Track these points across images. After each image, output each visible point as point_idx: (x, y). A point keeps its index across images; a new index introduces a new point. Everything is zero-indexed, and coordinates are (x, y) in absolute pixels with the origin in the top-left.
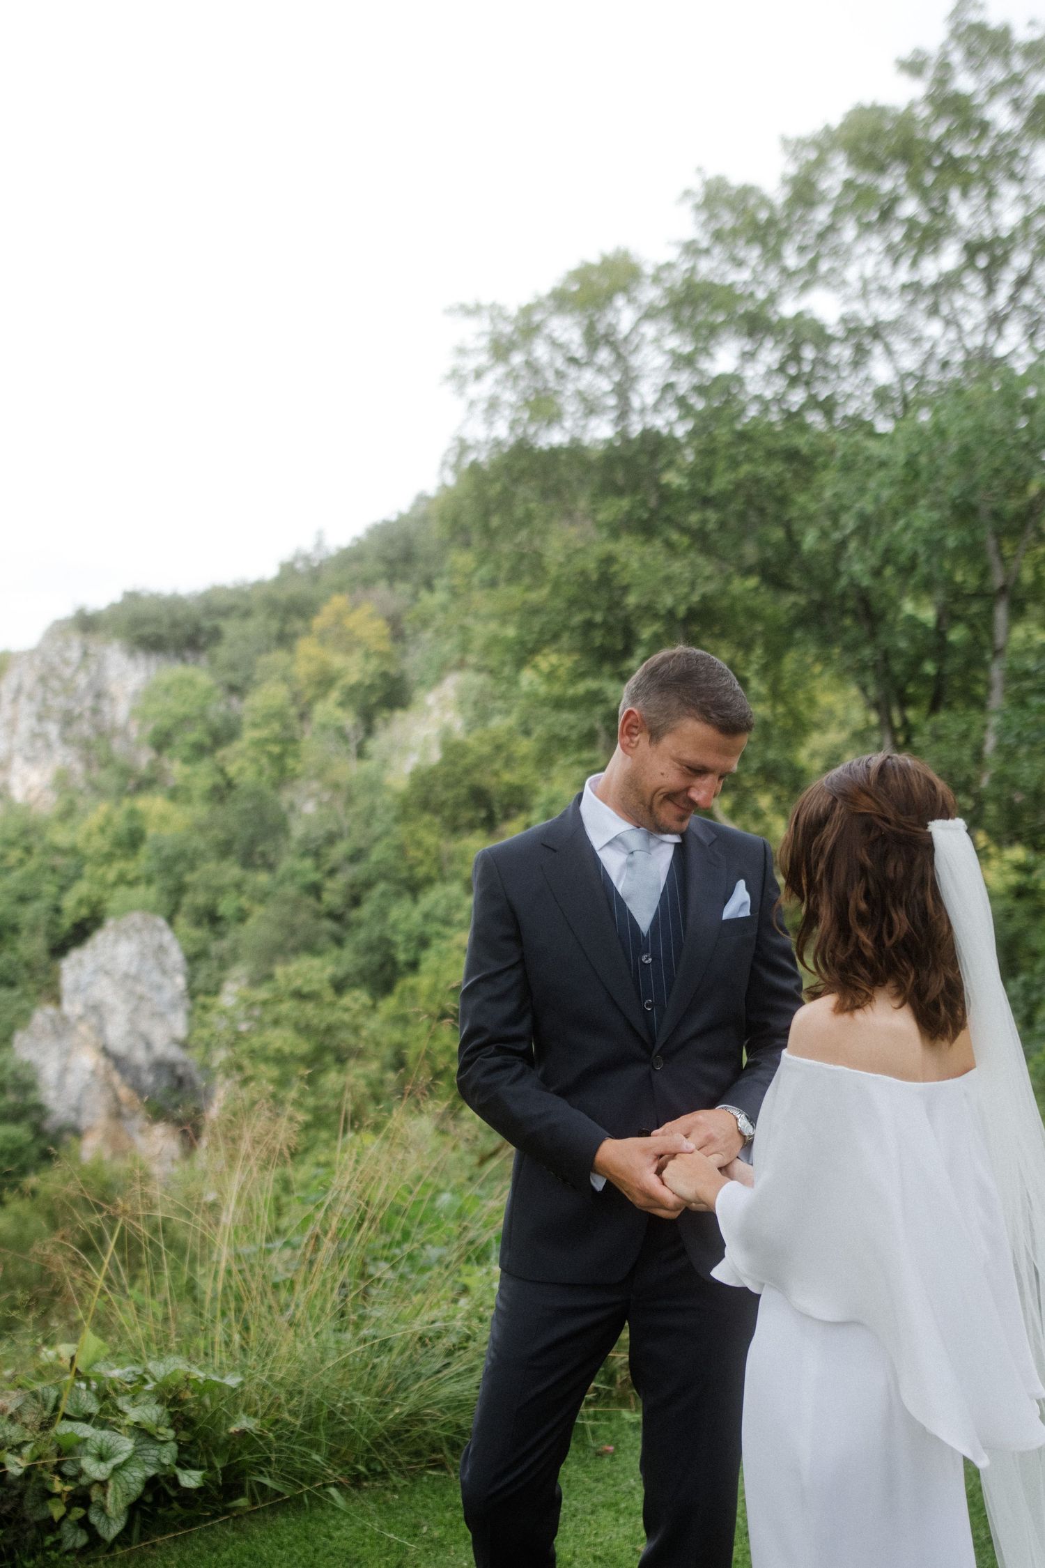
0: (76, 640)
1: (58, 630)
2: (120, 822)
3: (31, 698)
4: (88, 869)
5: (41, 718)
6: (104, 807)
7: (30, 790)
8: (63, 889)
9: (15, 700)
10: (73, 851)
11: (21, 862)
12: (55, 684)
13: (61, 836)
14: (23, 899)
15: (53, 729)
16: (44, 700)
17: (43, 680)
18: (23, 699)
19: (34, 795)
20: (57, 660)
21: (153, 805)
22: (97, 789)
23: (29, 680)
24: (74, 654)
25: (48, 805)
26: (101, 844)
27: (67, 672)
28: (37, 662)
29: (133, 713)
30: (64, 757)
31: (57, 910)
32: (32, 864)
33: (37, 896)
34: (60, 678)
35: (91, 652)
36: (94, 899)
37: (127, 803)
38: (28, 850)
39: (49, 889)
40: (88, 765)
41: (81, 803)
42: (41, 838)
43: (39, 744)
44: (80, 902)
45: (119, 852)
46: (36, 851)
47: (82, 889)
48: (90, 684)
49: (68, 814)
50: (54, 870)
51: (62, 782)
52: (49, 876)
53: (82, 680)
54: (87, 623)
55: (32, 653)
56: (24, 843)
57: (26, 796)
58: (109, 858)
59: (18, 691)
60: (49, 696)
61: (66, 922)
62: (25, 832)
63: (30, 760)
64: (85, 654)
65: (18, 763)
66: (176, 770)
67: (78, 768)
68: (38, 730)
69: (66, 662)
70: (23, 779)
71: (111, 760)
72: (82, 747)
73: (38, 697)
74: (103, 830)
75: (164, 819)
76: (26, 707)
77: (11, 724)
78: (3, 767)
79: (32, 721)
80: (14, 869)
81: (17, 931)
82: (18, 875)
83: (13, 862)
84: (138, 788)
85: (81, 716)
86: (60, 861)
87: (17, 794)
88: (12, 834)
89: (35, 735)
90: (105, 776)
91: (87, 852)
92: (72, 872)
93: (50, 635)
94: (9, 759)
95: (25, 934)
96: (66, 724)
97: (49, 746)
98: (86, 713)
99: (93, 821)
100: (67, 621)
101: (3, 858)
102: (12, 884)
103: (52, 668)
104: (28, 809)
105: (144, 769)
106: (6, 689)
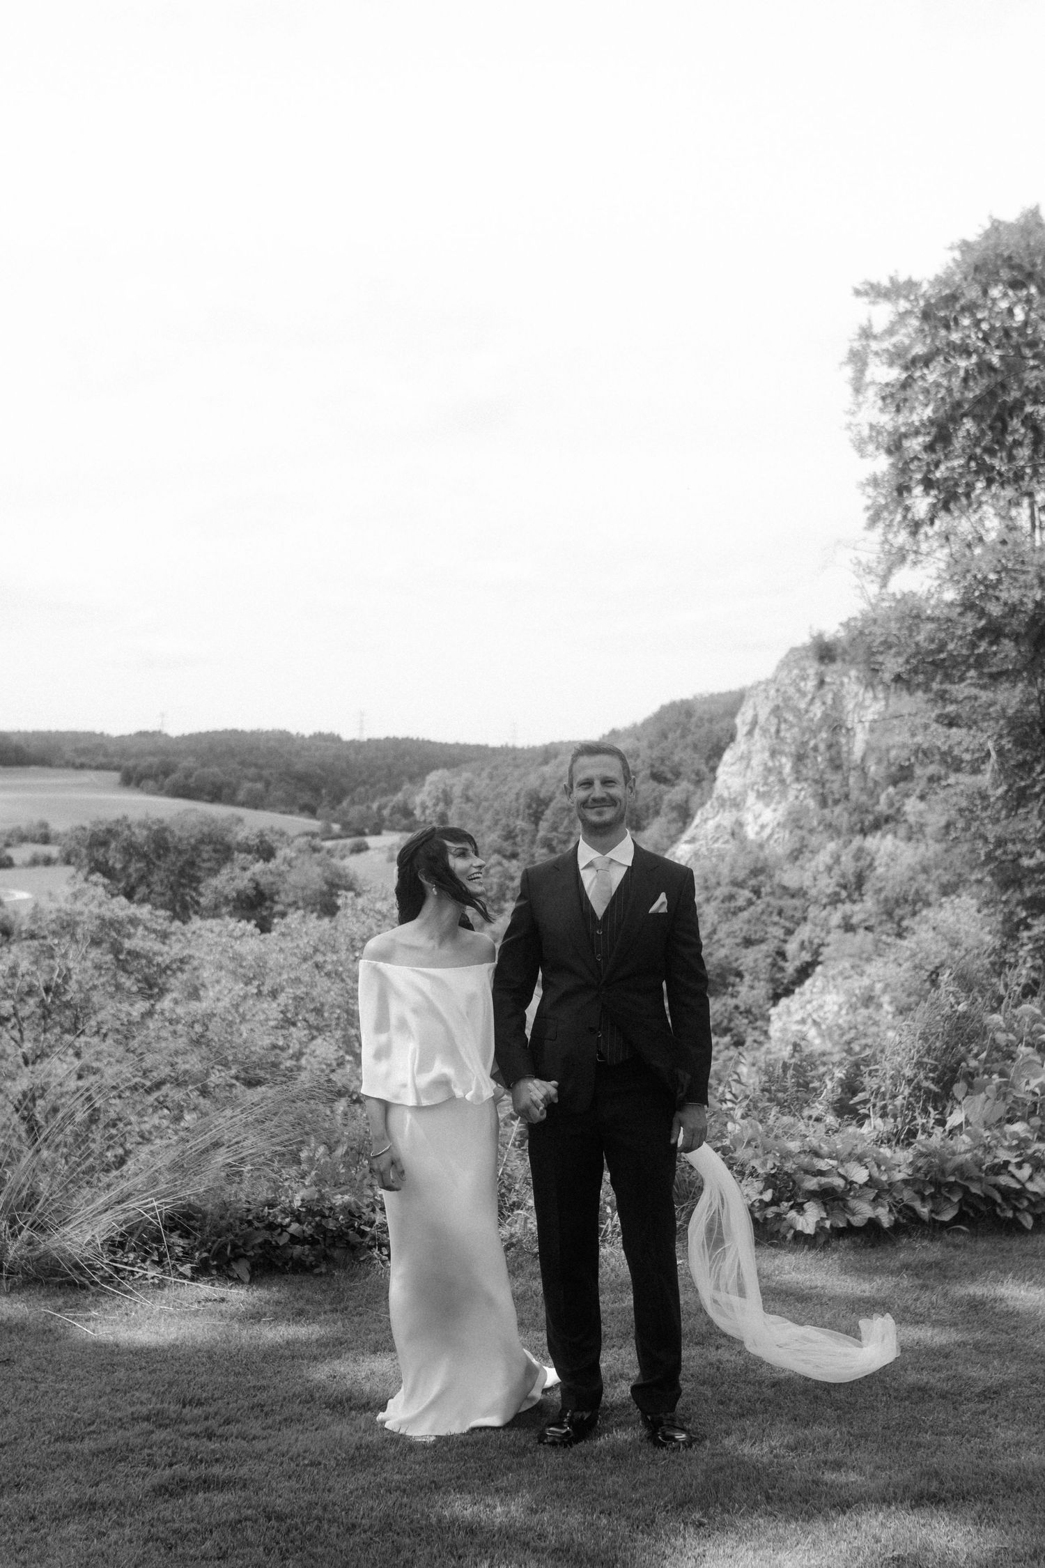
0: (813, 668)
1: (794, 658)
2: (848, 864)
3: (765, 731)
4: (813, 912)
5: (774, 753)
6: (832, 846)
7: (763, 827)
8: (790, 932)
9: (750, 733)
10: (801, 893)
11: (750, 903)
12: (790, 717)
13: (790, 877)
14: (748, 942)
15: (787, 765)
16: (778, 733)
17: (776, 711)
18: (757, 732)
19: (768, 831)
20: (791, 691)
21: (882, 845)
22: (832, 829)
23: (763, 713)
24: (810, 685)
25: (780, 845)
26: (827, 885)
27: (802, 704)
28: (772, 692)
29: (870, 749)
30: (800, 795)
31: (781, 954)
32: (760, 905)
33: (762, 941)
34: (796, 710)
35: (828, 679)
36: (817, 942)
37: (857, 841)
38: (757, 892)
39: (777, 932)
40: (823, 803)
41: (814, 841)
42: (771, 877)
43: (771, 779)
44: (802, 946)
45: (844, 894)
46: (766, 890)
47: (804, 932)
48: (826, 716)
49: (795, 855)
50: (781, 912)
51: (795, 821)
52: (776, 918)
53: (817, 711)
54: (825, 652)
55: (768, 682)
56: (753, 882)
57: (758, 833)
58: (835, 900)
59: (754, 723)
60: (783, 726)
61: (790, 968)
62: (755, 872)
63: (760, 796)
64: (822, 683)
65: (751, 798)
66: (913, 805)
67: (812, 804)
68: (770, 764)
69: (803, 694)
70: (757, 817)
71: (847, 796)
72: (816, 782)
73: (773, 730)
74: (829, 869)
75: (893, 858)
76: (760, 742)
77: (746, 758)
78: (736, 803)
79: (767, 754)
80: (741, 909)
81: (739, 975)
82: (745, 915)
83: (741, 902)
84: (876, 826)
85: (815, 749)
86: (788, 903)
87: (751, 832)
88: (741, 875)
89: (769, 770)
90: (839, 815)
91: (813, 892)
92: (798, 915)
93: (785, 664)
94: (744, 794)
95: (747, 978)
96: (800, 758)
97: (782, 782)
98: (822, 747)
99: (823, 858)
100: (804, 648)
101: (731, 897)
102: (738, 924)
103: (787, 699)
104: (761, 846)
105: (882, 807)
106: (741, 722)
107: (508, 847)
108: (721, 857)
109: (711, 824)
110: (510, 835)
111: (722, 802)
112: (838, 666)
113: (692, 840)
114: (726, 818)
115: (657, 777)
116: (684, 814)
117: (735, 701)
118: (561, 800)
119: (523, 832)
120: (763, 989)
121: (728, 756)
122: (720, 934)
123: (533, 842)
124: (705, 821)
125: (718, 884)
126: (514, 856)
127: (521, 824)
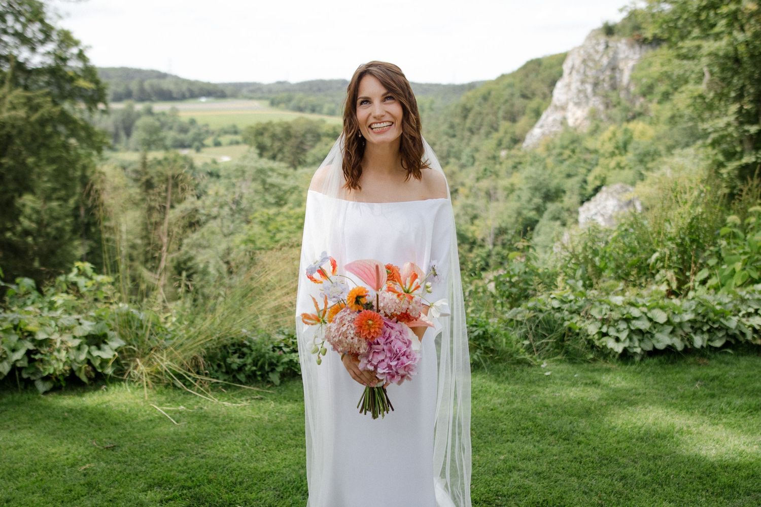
0: (603, 39)
1: (594, 34)
2: (620, 137)
3: (578, 72)
4: (602, 161)
5: (583, 82)
6: (612, 128)
7: (577, 119)
8: (589, 171)
9: (570, 73)
10: (596, 151)
11: (570, 157)
12: (591, 64)
13: (590, 144)
14: (569, 176)
15: (589, 88)
16: (584, 72)
17: (584, 62)
18: (574, 73)
19: (579, 122)
20: (592, 51)
21: (637, 127)
22: (610, 118)
23: (578, 62)
24: (601, 48)
25: (586, 127)
26: (609, 147)
27: (597, 57)
28: (582, 52)
29: (632, 78)
30: (596, 103)
31: (585, 182)
32: (575, 158)
33: (575, 175)
34: (594, 61)
35: (610, 45)
36: (603, 176)
37: (625, 125)
38: (573, 151)
39: (583, 171)
40: (607, 106)
41: (602, 125)
42: (580, 144)
43: (581, 96)
44: (596, 178)
45: (617, 152)
46: (578, 150)
47: (597, 171)
48: (609, 63)
49: (595, 131)
50: (585, 161)
51: (593, 115)
52: (582, 164)
53: (605, 61)
54: (609, 30)
55: (580, 47)
56: (571, 147)
57: (574, 123)
58: (613, 154)
59: (573, 68)
60: (588, 69)
61: (590, 188)
62: (573, 142)
63: (578, 104)
64: (607, 47)
65: (571, 106)
66: (653, 107)
67: (601, 107)
68: (580, 88)
69: (597, 52)
70: (574, 114)
71: (619, 103)
72: (604, 96)
73: (582, 71)
74: (610, 139)
75: (643, 133)
76: (576, 77)
77: (568, 86)
78: (563, 108)
79: (578, 84)
80: (565, 160)
81: (564, 192)
82: (567, 163)
83: (565, 156)
84: (634, 117)
85: (604, 80)
86: (589, 156)
87: (571, 122)
88: (566, 143)
89: (580, 91)
90: (615, 112)
91: (602, 151)
92: (594, 162)
93: (589, 38)
94: (567, 104)
95: (568, 193)
96: (596, 85)
97: (586, 97)
98: (607, 79)
99: (607, 134)
100: (599, 30)
101: (560, 154)
102: (564, 167)
103: (589, 55)
104: (575, 129)
105: (637, 108)
106: (566, 67)
107: (451, 132)
108: (555, 134)
109: (551, 119)
110: (452, 126)
111: (556, 107)
112: (615, 38)
113: (542, 126)
114: (558, 116)
115: (524, 96)
116: (538, 114)
117: (562, 58)
118: (477, 109)
119: (459, 124)
120: (576, 199)
121: (559, 85)
122: (555, 173)
123: (463, 130)
124: (547, 117)
125: (554, 148)
126: (454, 136)
127: (457, 120)
